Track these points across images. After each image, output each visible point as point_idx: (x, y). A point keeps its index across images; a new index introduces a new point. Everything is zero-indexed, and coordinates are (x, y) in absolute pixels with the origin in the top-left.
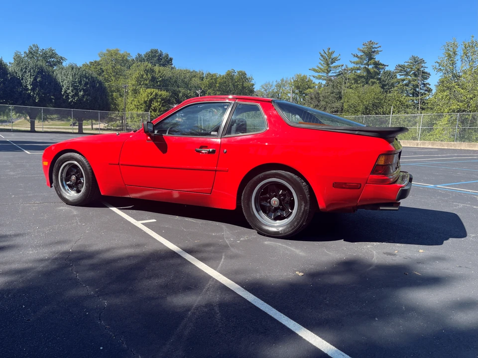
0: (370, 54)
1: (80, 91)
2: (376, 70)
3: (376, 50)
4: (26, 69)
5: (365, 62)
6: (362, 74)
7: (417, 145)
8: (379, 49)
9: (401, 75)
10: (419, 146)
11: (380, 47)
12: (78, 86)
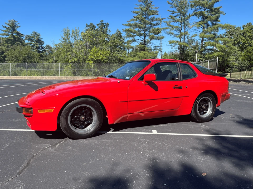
0: (13, 27)
2: (19, 37)
3: (17, 25)
5: (11, 31)
6: (11, 38)
7: (59, 78)
8: (18, 25)
9: (29, 41)
10: (60, 79)
11: (19, 24)
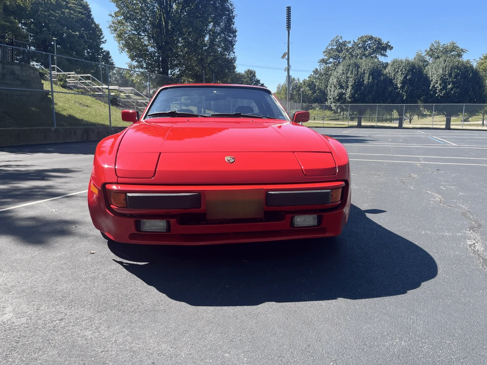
1: (449, 84)
4: (399, 68)
12: (447, 79)
